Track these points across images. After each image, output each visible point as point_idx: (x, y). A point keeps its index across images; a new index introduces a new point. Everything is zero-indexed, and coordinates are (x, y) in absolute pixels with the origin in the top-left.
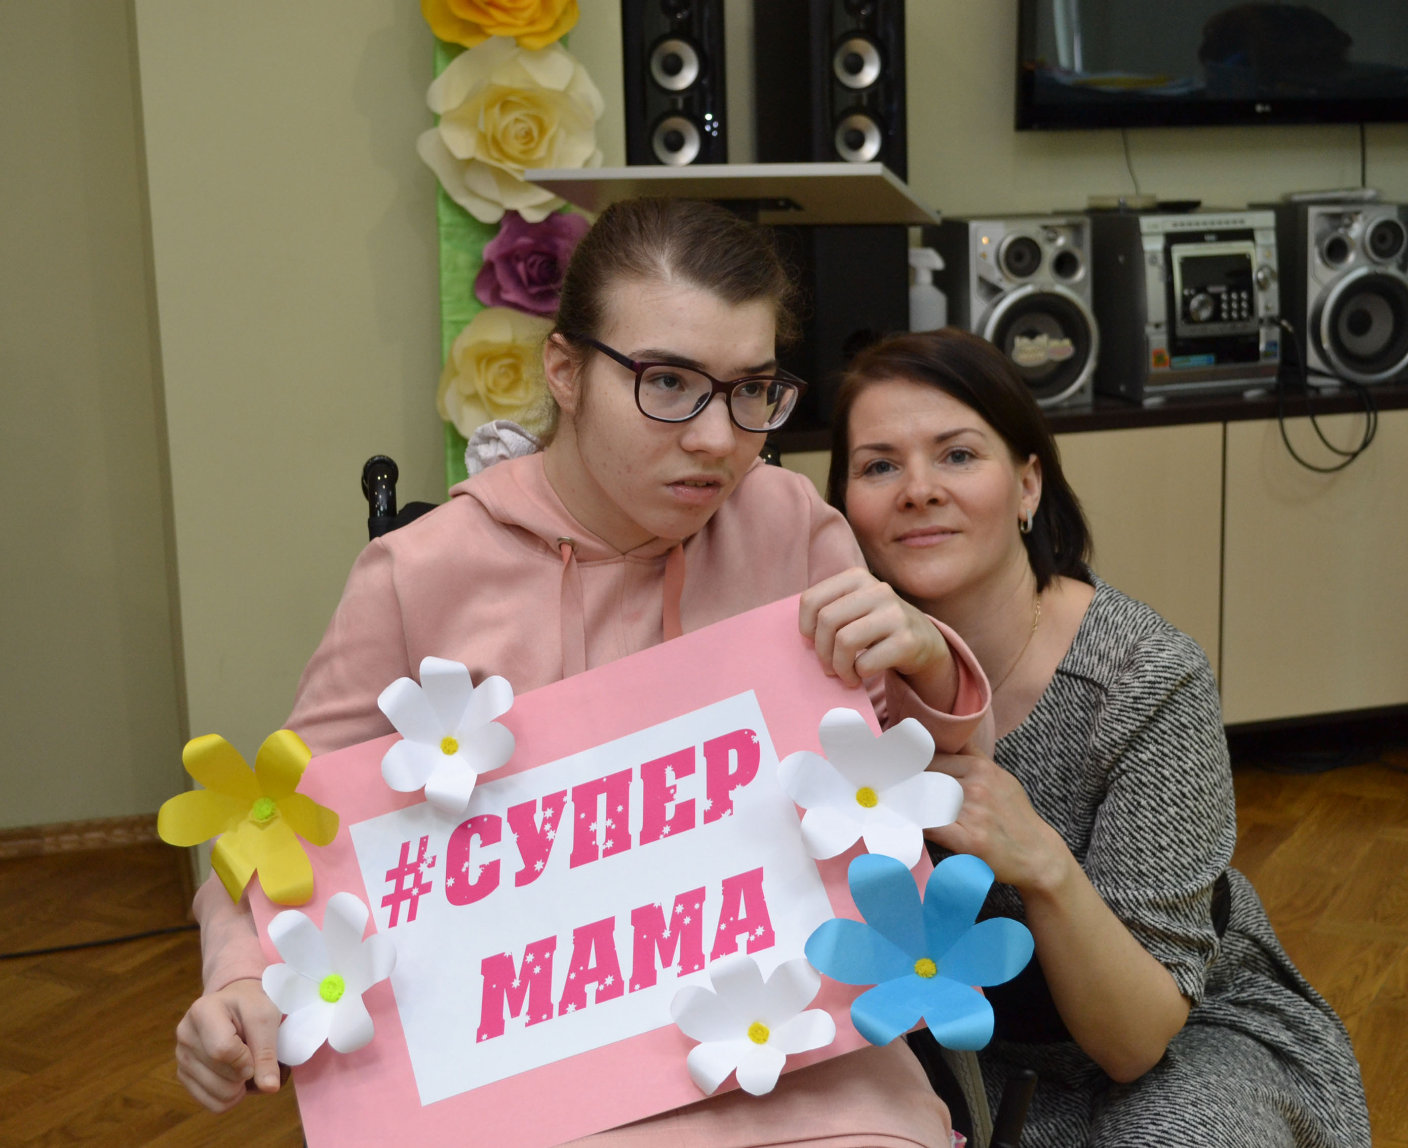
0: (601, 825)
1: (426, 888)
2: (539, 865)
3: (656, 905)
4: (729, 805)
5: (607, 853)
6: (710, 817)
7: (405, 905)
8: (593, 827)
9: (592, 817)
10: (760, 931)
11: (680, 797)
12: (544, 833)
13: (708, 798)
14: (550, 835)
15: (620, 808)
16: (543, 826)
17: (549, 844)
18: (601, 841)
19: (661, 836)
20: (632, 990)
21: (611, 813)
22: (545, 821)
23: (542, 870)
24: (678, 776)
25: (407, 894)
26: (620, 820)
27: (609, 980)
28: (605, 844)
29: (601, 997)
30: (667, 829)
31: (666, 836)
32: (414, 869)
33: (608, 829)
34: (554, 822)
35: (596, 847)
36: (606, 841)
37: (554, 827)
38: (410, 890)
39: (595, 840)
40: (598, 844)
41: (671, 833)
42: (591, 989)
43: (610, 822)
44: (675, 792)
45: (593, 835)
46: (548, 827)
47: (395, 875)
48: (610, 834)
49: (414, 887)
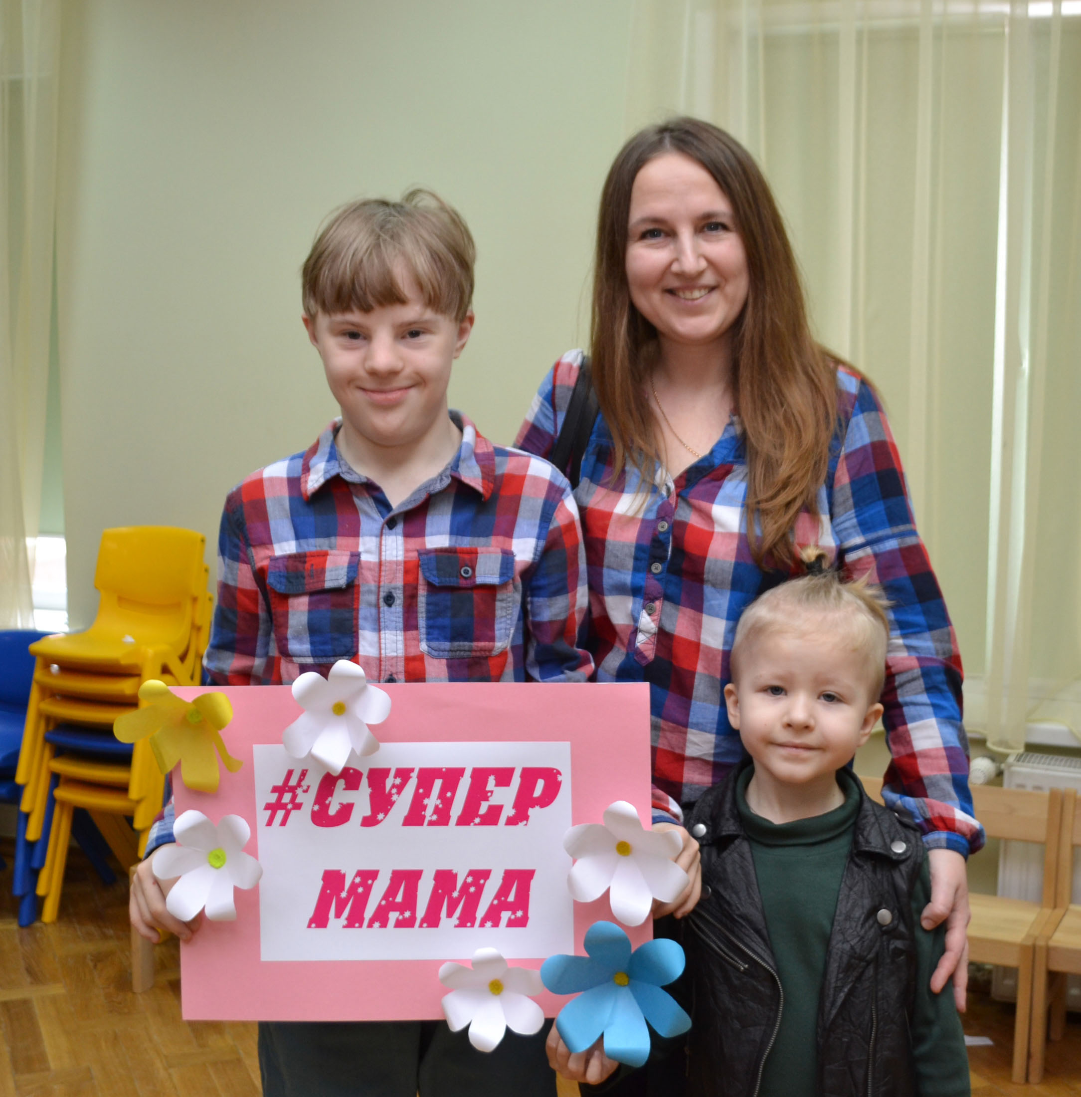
0: (432, 802)
1: (298, 807)
2: (380, 816)
3: (454, 872)
4: (526, 818)
5: (431, 823)
6: (511, 821)
7: (280, 814)
8: (426, 801)
9: (427, 795)
10: (519, 914)
11: (494, 801)
12: (390, 795)
13: (513, 808)
14: (394, 798)
15: (449, 794)
16: (391, 790)
17: (392, 803)
18: (429, 814)
19: (472, 824)
20: (421, 926)
21: (442, 796)
22: (394, 786)
23: (382, 820)
24: (497, 785)
25: (283, 807)
26: (447, 803)
27: (407, 914)
28: (431, 816)
29: (399, 924)
30: (477, 820)
31: (475, 825)
32: (293, 790)
33: (436, 807)
34: (400, 788)
35: (424, 817)
36: (432, 815)
37: (399, 793)
38: (286, 804)
39: (425, 811)
40: (426, 815)
41: (480, 824)
42: (393, 916)
43: (439, 802)
44: (491, 795)
45: (424, 808)
46: (394, 791)
47: (279, 790)
48: (437, 810)
49: (289, 803)
